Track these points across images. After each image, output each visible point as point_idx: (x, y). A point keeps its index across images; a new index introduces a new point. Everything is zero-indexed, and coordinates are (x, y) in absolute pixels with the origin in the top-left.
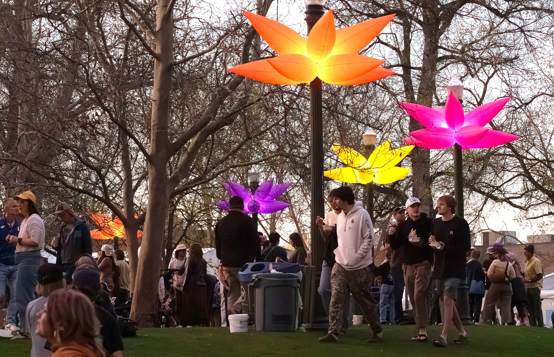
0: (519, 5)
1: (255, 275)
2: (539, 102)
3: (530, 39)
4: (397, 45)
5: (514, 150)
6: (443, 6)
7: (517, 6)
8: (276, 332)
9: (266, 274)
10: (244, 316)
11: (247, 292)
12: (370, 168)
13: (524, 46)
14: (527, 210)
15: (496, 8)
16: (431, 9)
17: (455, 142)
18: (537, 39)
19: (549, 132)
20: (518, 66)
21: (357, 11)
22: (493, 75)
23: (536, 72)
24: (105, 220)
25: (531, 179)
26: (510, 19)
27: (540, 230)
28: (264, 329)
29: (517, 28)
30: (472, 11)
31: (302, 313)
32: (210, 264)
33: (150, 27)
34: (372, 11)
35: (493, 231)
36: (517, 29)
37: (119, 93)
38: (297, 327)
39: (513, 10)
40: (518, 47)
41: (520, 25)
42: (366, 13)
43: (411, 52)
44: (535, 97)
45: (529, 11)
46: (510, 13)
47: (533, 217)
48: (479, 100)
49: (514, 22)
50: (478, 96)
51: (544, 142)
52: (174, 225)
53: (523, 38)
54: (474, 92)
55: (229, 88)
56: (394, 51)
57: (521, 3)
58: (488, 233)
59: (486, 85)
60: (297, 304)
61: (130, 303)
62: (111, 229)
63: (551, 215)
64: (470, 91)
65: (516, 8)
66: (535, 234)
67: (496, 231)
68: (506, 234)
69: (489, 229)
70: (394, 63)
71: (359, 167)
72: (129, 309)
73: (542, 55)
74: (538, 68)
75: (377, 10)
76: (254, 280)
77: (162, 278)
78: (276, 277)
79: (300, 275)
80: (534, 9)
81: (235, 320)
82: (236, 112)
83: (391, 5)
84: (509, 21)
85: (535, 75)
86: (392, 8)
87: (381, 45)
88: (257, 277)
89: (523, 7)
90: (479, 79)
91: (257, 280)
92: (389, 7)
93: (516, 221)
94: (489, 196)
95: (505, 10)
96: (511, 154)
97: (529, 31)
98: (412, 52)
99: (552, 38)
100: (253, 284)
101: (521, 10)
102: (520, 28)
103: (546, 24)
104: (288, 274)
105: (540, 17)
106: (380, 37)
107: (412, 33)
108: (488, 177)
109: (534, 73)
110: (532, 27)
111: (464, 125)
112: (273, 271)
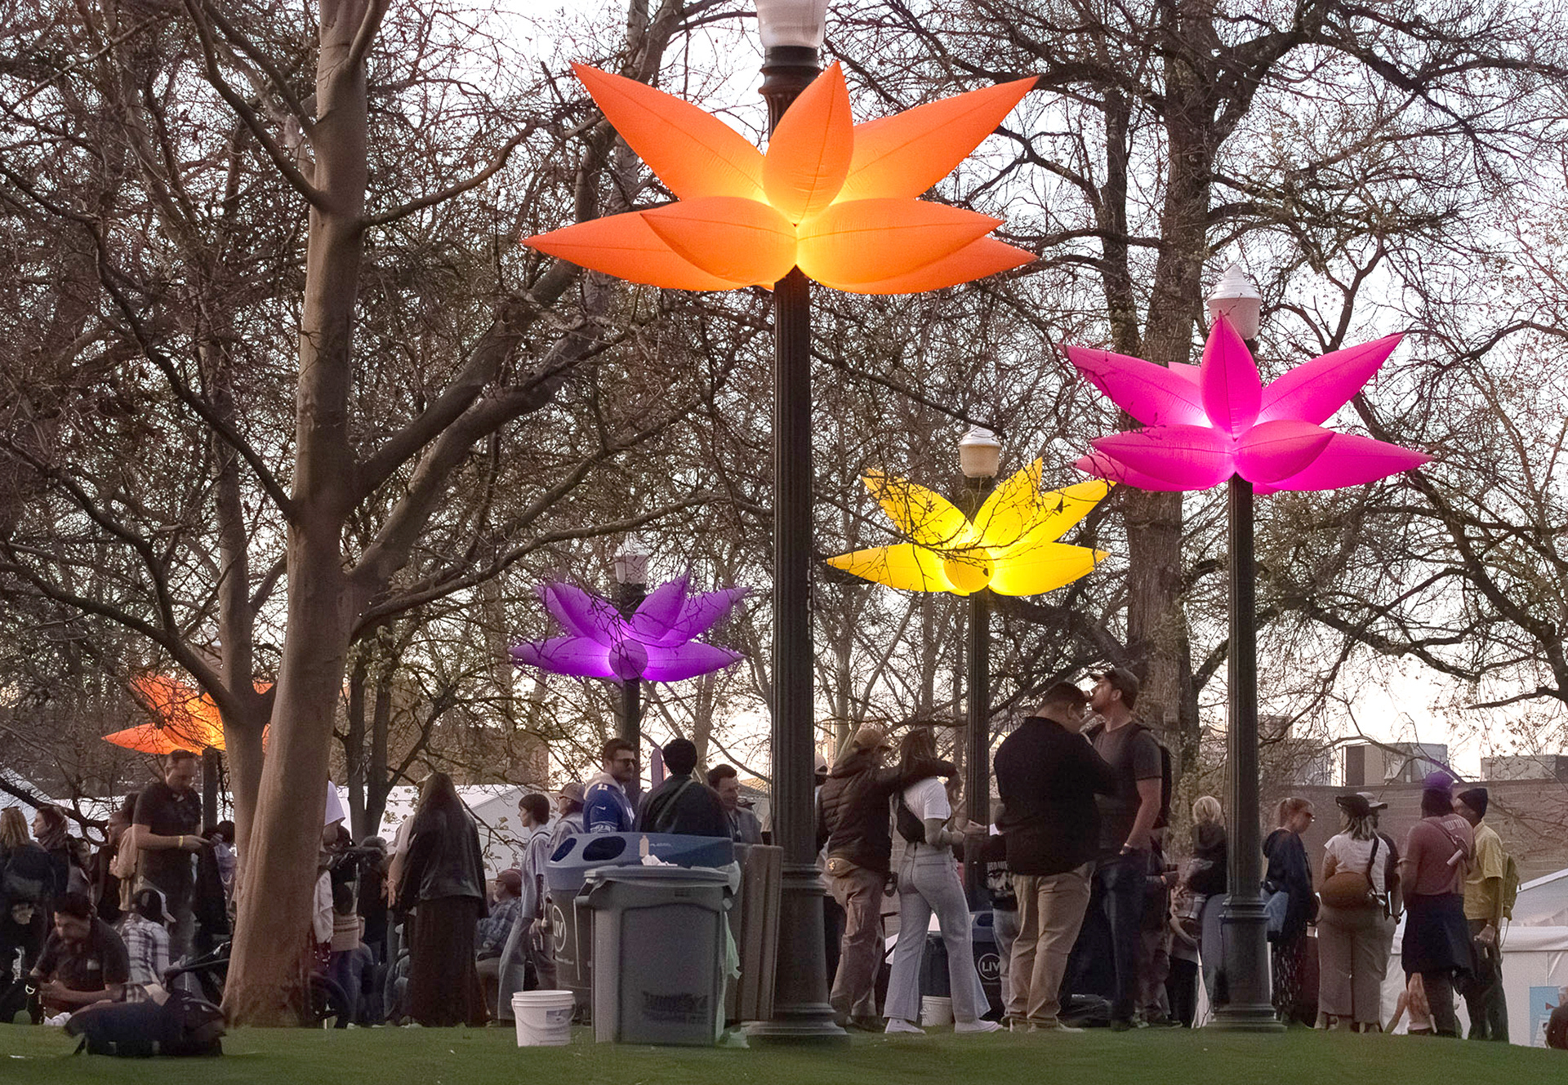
0: (1460, 52)
1: (592, 872)
2: (1513, 349)
3: (1491, 156)
4: (1086, 171)
5: (1433, 497)
6: (1226, 51)
7: (1454, 55)
8: (656, 1045)
9: (628, 868)
10: (562, 996)
11: (570, 924)
12: (973, 548)
13: (1475, 178)
14: (1476, 679)
15: (1390, 60)
16: (1189, 62)
17: (1232, 469)
18: (1514, 158)
19: (1547, 439)
20: (1456, 238)
21: (965, 66)
22: (1373, 263)
23: (1512, 258)
24: (175, 693)
25: (1486, 586)
26: (1432, 94)
27: (1513, 743)
28: (619, 1038)
29: (1454, 121)
30: (1317, 68)
31: (737, 988)
32: (501, 833)
33: (296, 110)
34: (1010, 66)
35: (1374, 743)
36: (1453, 126)
37: (210, 309)
38: (720, 1030)
39: (1443, 67)
40: (1456, 180)
41: (1463, 113)
42: (991, 70)
43: (1128, 193)
44: (1501, 334)
45: (1492, 70)
46: (1431, 76)
47: (1491, 700)
48: (1328, 341)
49: (1442, 102)
50: (1327, 328)
51: (1532, 471)
52: (393, 715)
53: (1471, 154)
54: (1312, 315)
55: (535, 297)
56: (1078, 188)
57: (1467, 46)
58: (1361, 748)
59: (1350, 294)
60: (722, 963)
61: (227, 951)
62: (195, 722)
63: (1546, 698)
64: (1301, 312)
65: (1450, 61)
66: (1497, 753)
67: (1383, 742)
68: (1415, 752)
69: (1361, 736)
70: (1077, 223)
71: (941, 543)
72: (222, 969)
73: (1528, 206)
74: (1519, 247)
75: (1028, 63)
76: (590, 886)
77: (327, 875)
78: (661, 879)
79: (733, 872)
80: (1504, 63)
81: (531, 1008)
82: (558, 371)
83: (1070, 48)
84: (1429, 101)
85: (1507, 266)
86: (1071, 57)
87: (1038, 169)
88: (599, 877)
89: (1472, 57)
90: (1329, 277)
91: (598, 886)
92: (1064, 54)
93: (1439, 712)
94: (1356, 634)
95: (1418, 67)
96: (1425, 506)
97: (1490, 132)
98: (1132, 191)
99: (1563, 153)
100: (586, 898)
101: (1467, 66)
102: (1461, 122)
103: (1545, 110)
104: (693, 868)
105: (1527, 90)
106: (1033, 146)
107: (1132, 132)
108: (1360, 578)
109: (1504, 262)
110: (1497, 120)
111: (1261, 419)
112: (650, 861)
